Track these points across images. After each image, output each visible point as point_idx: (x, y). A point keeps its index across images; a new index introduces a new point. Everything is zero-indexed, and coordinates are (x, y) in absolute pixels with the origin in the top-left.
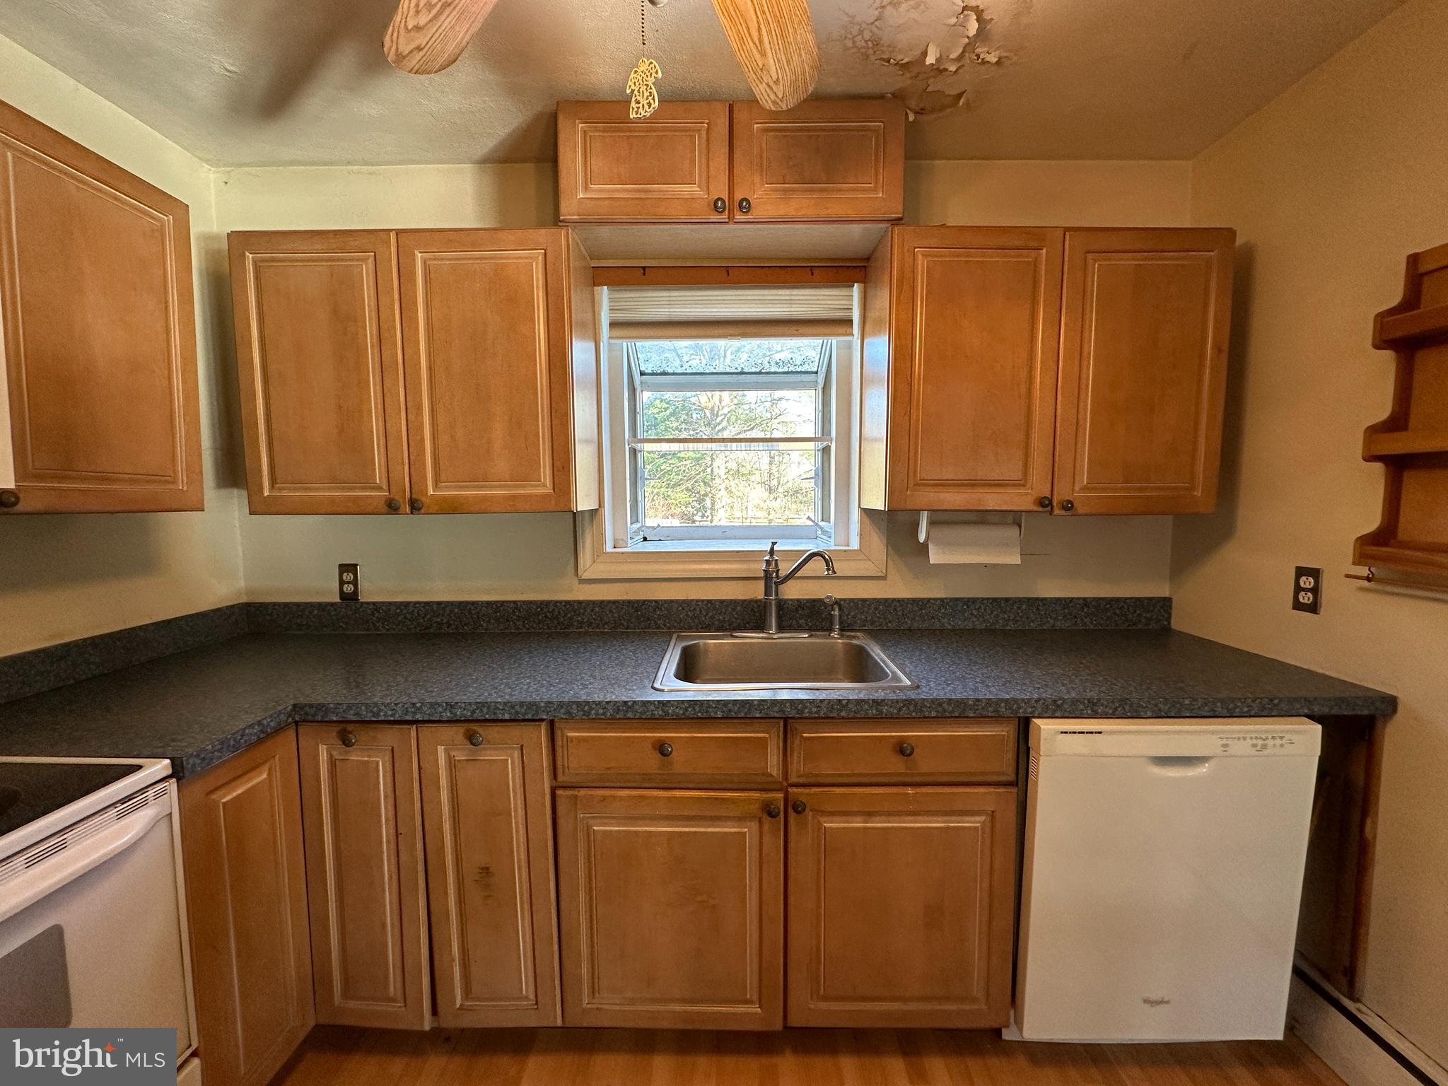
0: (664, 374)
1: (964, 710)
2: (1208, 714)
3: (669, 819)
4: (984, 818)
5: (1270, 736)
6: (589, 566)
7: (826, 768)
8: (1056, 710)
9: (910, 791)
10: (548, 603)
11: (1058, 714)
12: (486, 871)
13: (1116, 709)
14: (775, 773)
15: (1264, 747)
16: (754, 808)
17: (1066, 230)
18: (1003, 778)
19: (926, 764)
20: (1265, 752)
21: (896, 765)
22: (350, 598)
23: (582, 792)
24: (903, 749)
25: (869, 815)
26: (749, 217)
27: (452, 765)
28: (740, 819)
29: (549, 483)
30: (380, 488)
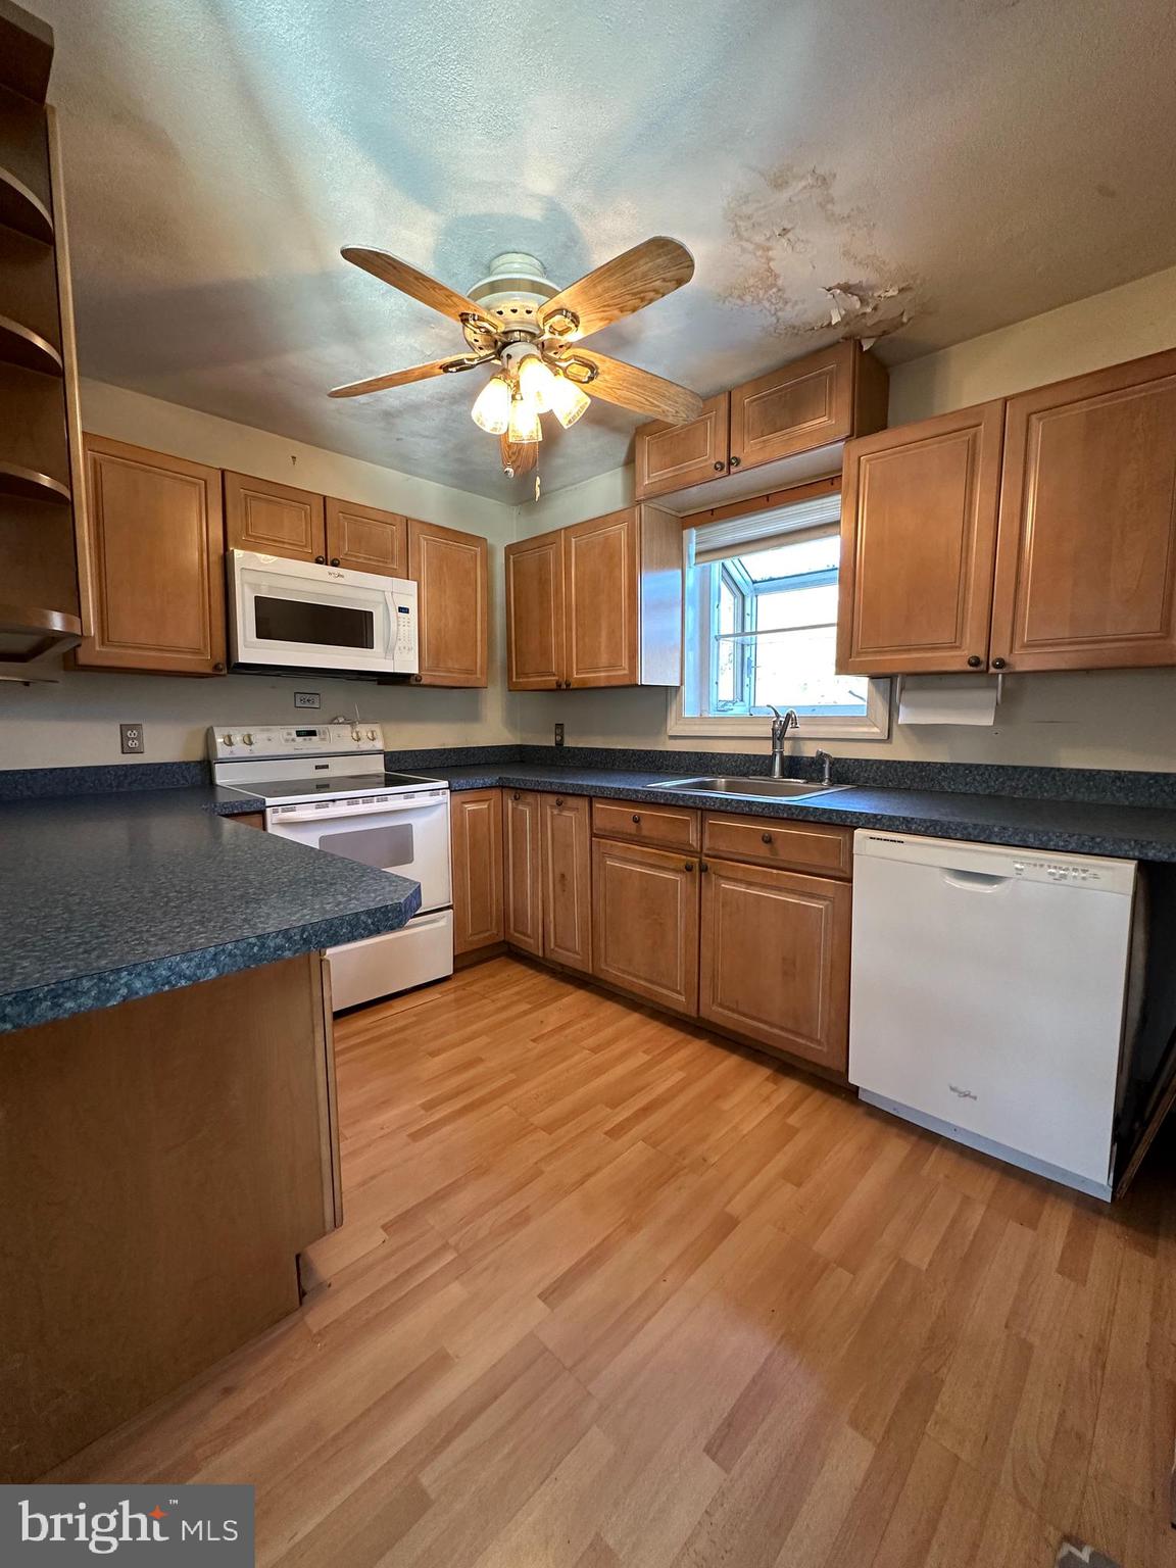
0: (771, 579)
1: (806, 815)
2: (1020, 844)
3: (641, 864)
4: (827, 903)
5: (1071, 868)
6: (673, 728)
7: (723, 846)
8: (873, 822)
9: (775, 871)
10: (650, 751)
11: (877, 826)
12: (563, 876)
13: (927, 828)
14: (695, 844)
15: (1063, 877)
16: (682, 866)
17: (1006, 400)
18: (843, 875)
19: (785, 854)
20: (1063, 881)
21: (763, 851)
22: (559, 744)
23: (603, 840)
24: (768, 840)
25: (750, 884)
26: (740, 468)
27: (552, 816)
28: (675, 871)
29: (627, 667)
30: (554, 675)
